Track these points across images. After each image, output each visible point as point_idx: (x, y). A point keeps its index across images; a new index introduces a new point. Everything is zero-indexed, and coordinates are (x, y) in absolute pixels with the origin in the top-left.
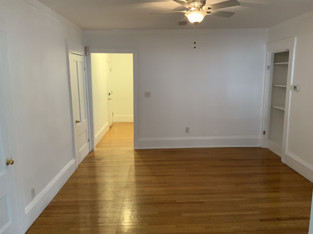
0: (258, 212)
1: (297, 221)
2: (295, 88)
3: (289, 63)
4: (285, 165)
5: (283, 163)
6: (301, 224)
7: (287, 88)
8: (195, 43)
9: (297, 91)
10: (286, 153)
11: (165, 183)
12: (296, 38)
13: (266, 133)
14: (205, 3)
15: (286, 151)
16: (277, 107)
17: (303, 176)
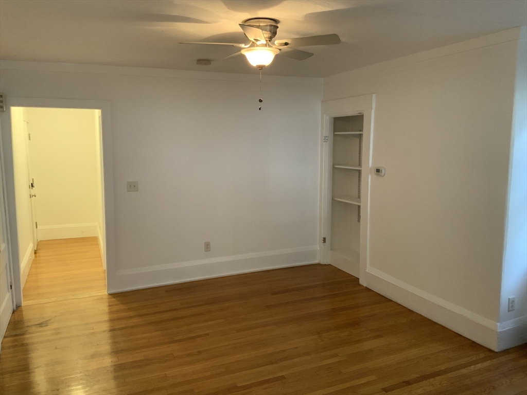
0: (373, 377)
1: (432, 380)
2: (379, 172)
3: (364, 133)
4: (368, 290)
5: (363, 286)
6: (440, 384)
7: (362, 171)
8: (260, 101)
9: (381, 176)
10: (367, 271)
11: (199, 353)
12: (374, 95)
13: (327, 239)
14: (276, 34)
15: (367, 267)
16: (343, 201)
17: (400, 305)
